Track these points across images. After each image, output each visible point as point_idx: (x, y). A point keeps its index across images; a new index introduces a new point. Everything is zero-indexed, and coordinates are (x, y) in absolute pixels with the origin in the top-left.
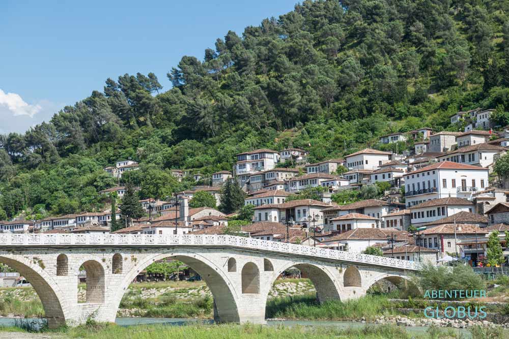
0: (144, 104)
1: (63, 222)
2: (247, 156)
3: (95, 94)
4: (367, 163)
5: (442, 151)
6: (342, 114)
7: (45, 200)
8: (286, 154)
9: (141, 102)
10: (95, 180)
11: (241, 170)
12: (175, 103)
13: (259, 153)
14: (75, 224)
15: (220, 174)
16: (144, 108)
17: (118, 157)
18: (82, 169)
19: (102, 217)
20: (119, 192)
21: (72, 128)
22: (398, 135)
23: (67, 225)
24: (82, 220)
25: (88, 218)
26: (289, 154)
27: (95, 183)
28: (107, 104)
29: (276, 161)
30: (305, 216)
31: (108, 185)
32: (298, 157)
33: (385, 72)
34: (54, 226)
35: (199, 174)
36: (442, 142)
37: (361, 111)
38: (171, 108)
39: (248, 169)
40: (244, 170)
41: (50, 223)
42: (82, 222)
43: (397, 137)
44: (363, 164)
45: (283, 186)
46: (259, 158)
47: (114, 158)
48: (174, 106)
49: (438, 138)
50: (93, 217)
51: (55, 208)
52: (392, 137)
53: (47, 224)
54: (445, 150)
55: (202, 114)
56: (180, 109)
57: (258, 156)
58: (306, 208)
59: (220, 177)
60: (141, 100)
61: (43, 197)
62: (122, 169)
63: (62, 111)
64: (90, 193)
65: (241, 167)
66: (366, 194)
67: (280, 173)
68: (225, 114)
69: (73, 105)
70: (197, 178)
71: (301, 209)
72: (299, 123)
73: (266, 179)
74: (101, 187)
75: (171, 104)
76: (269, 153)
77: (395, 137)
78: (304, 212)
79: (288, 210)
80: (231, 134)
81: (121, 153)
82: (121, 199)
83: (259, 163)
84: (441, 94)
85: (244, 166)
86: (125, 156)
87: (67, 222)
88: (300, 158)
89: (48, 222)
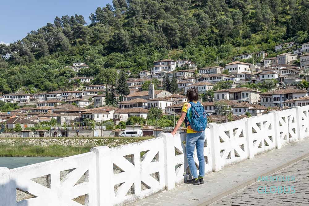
0: (82, 32)
1: (53, 95)
2: (160, 63)
3: (49, 25)
4: (239, 69)
5: (286, 64)
6: (205, 42)
7: (34, 83)
8: (182, 63)
9: (81, 31)
10: (65, 73)
11: (156, 70)
12: (102, 32)
13: (168, 61)
14: (61, 97)
15: (145, 72)
16: (82, 34)
17: (72, 60)
18: (51, 66)
19: (77, 94)
20: (81, 80)
21: (42, 43)
22: (248, 55)
23: (55, 97)
24: (65, 95)
25: (69, 94)
26: (184, 62)
27: (65, 75)
28: (61, 30)
29: (176, 66)
30: (247, 97)
31: (72, 76)
32: (189, 64)
33: (228, 21)
34: (47, 98)
35: (129, 71)
36: (286, 59)
37: (216, 41)
38: (100, 35)
39: (161, 70)
40: (158, 70)
41: (44, 95)
42: (65, 96)
43: (248, 56)
44: (237, 69)
45: (194, 80)
46: (167, 64)
47: (69, 60)
48: (102, 34)
49: (284, 56)
50: (72, 93)
51: (42, 87)
52: (245, 56)
53: (42, 96)
54: (287, 63)
55: (124, 39)
56: (105, 36)
57: (167, 63)
58: (249, 92)
59: (145, 73)
60: (81, 30)
61: (32, 81)
62: (79, 67)
63: (29, 33)
64: (63, 80)
65: (156, 68)
66: (268, 85)
67: (185, 73)
68: (136, 40)
69: (36, 31)
70: (128, 74)
71: (245, 93)
72: (180, 47)
73: (177, 75)
74: (69, 76)
75: (100, 32)
76: (173, 61)
77: (246, 56)
78: (247, 94)
79: (235, 93)
80: (140, 51)
81: (74, 58)
82: (82, 83)
83: (167, 67)
84: (257, 35)
85: (159, 68)
86: (76, 60)
87: (56, 95)
88: (191, 65)
89: (43, 95)
